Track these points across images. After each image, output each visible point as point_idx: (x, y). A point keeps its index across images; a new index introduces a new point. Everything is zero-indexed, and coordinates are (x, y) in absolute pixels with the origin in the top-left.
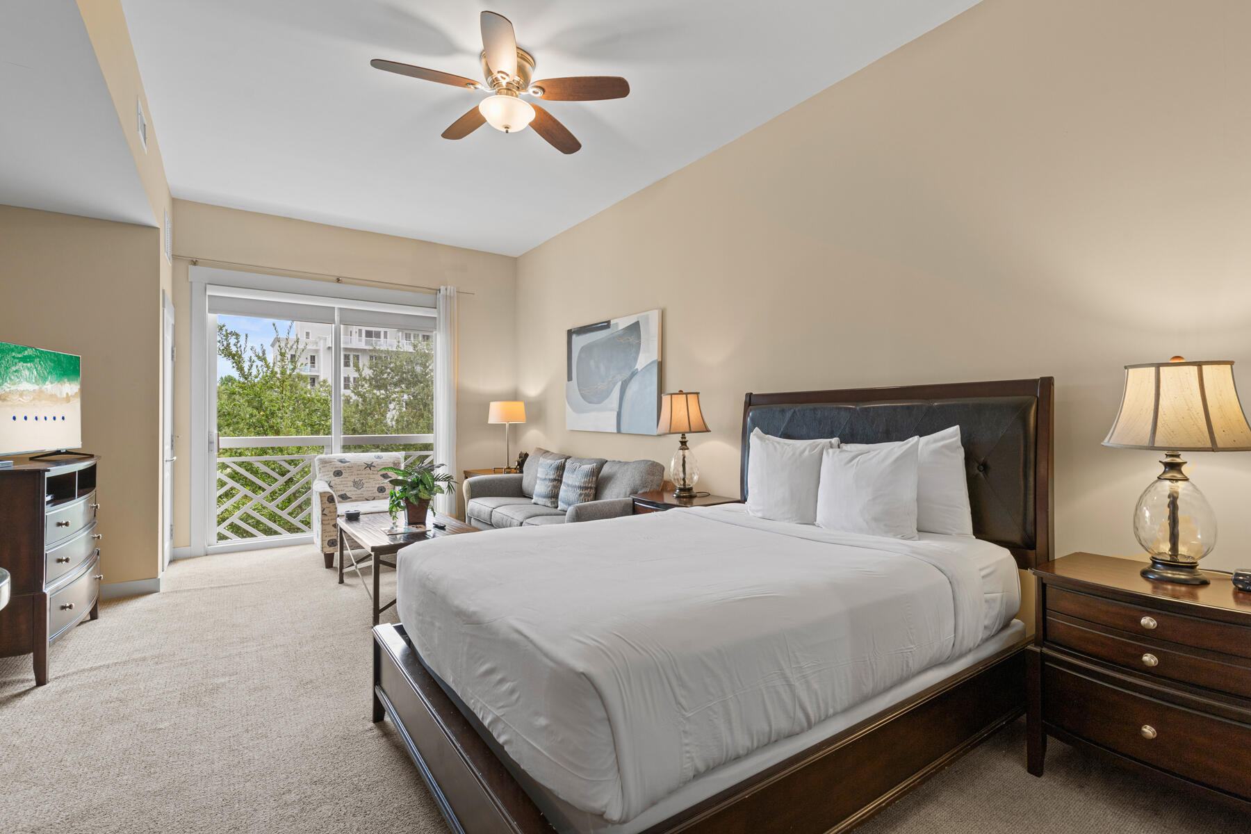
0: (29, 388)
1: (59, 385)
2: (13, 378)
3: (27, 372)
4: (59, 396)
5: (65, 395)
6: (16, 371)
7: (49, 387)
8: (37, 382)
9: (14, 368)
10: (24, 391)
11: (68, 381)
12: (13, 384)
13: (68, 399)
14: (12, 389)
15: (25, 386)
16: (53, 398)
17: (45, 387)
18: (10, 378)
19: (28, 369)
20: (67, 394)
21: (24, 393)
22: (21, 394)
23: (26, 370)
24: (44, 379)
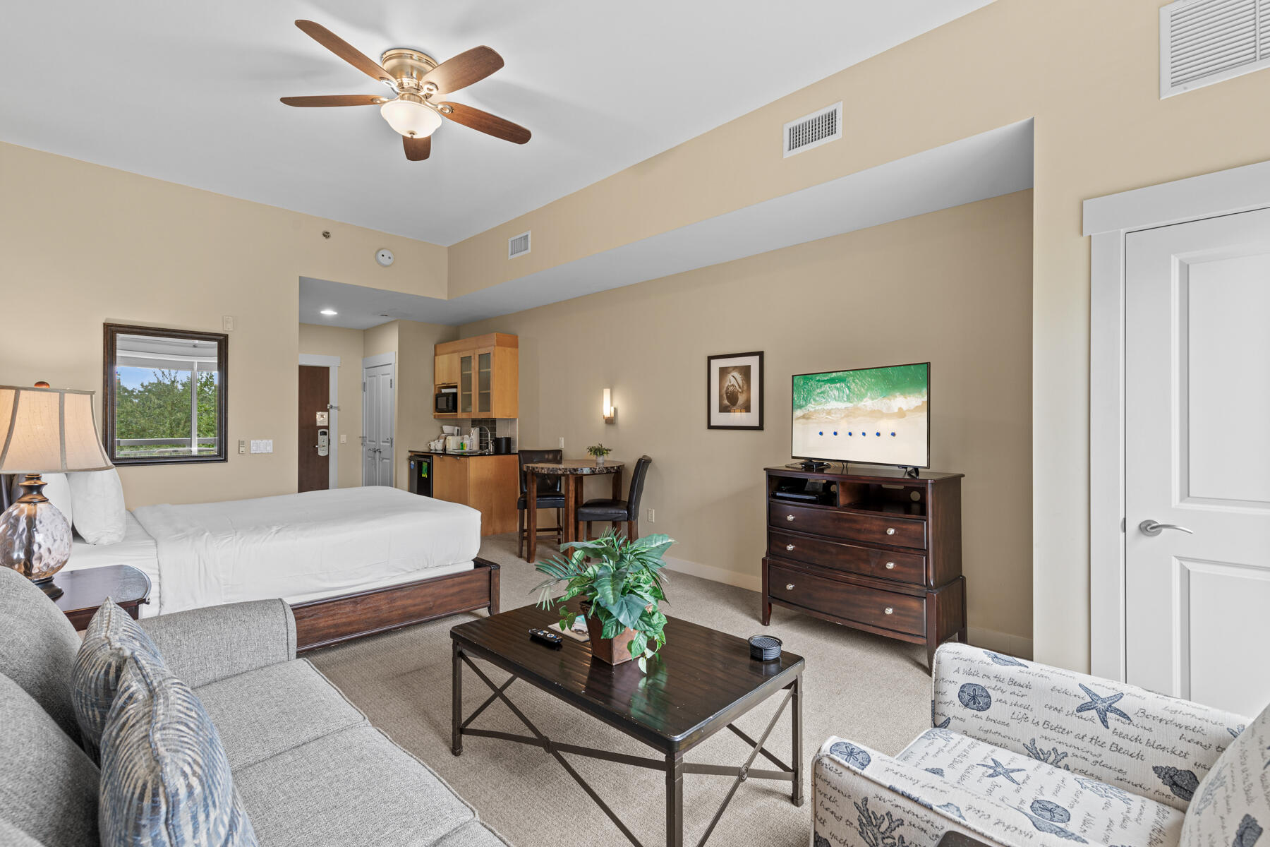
0: (839, 407)
1: (886, 401)
2: (817, 399)
3: (836, 393)
4: (884, 411)
5: (896, 410)
6: (821, 393)
7: (868, 403)
8: (849, 399)
9: (819, 391)
10: (832, 409)
11: (902, 394)
12: (818, 404)
13: (901, 414)
14: (817, 408)
15: (833, 405)
16: (877, 414)
17: (863, 403)
18: (814, 400)
19: (837, 389)
20: (900, 409)
21: (832, 411)
22: (829, 412)
23: (832, 390)
24: (861, 397)
